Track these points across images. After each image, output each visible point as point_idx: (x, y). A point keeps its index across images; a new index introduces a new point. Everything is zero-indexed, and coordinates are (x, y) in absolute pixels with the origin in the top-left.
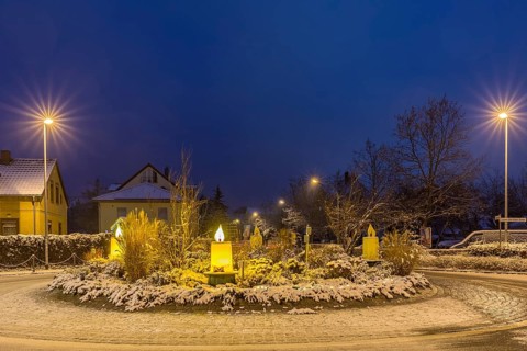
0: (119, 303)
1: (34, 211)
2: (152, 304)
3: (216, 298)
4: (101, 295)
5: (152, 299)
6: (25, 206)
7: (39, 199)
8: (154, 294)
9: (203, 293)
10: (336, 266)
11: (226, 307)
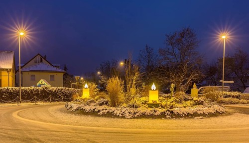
0: (120, 115)
1: (9, 76)
2: (136, 116)
3: (162, 113)
4: (108, 112)
5: (135, 113)
6: (4, 73)
7: (10, 70)
8: (136, 111)
9: (156, 111)
10: (199, 100)
11: (168, 117)
